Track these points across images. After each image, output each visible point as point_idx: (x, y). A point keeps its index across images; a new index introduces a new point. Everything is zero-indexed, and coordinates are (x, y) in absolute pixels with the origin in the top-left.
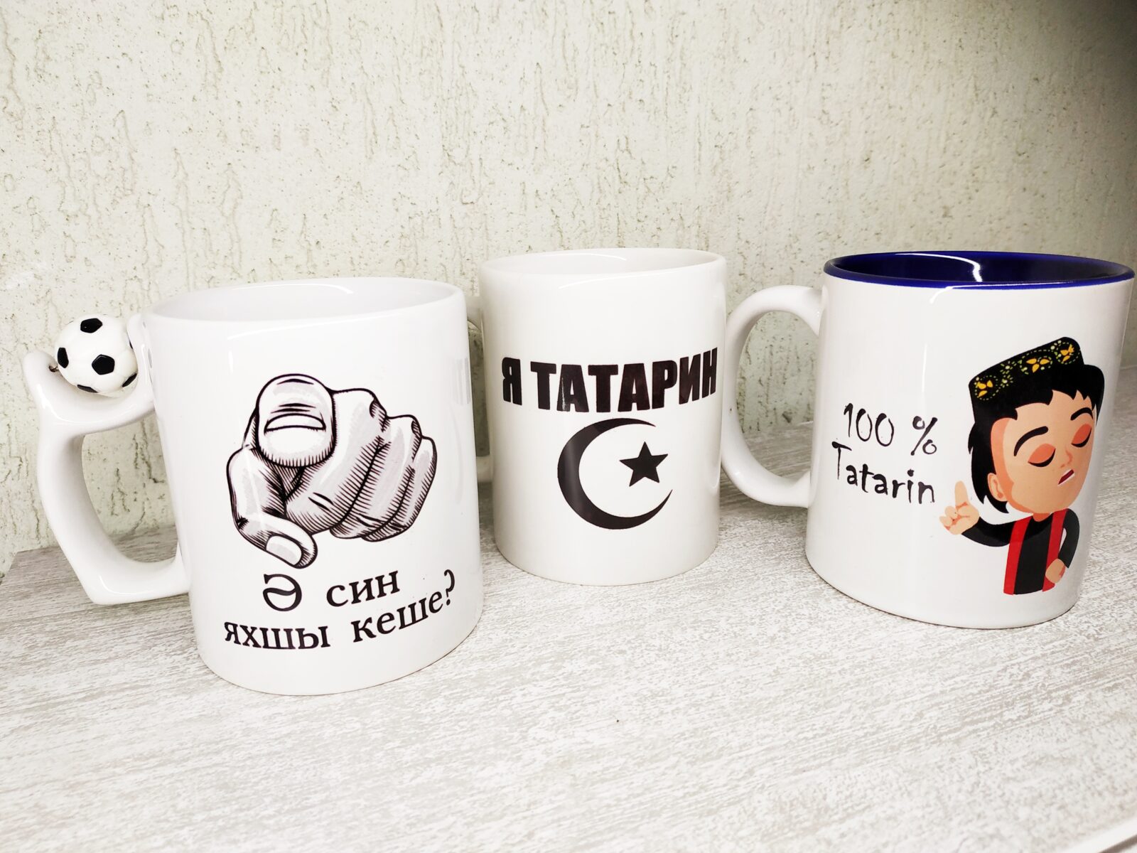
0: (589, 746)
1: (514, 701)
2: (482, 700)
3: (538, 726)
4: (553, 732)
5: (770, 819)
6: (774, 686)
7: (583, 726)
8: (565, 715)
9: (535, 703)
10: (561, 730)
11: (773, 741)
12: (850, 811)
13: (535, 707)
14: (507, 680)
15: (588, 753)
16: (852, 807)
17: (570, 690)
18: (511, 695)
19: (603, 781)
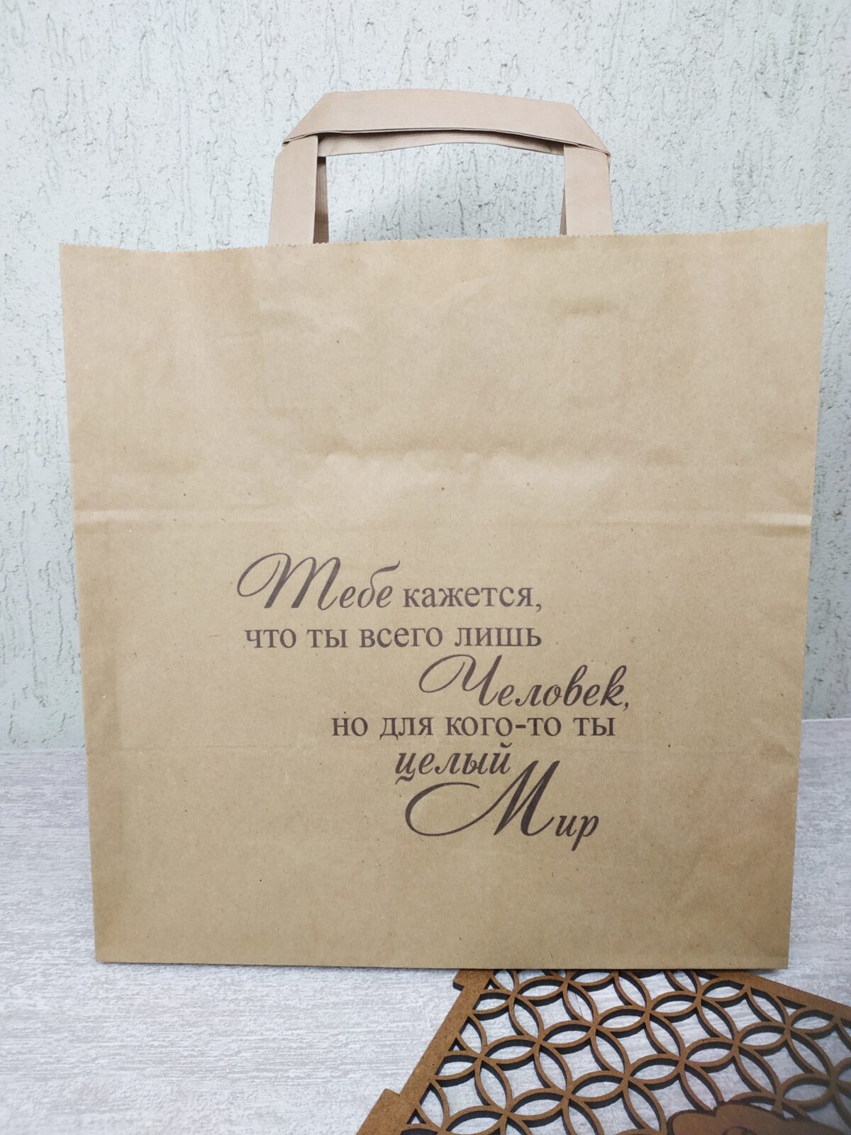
0: (32, 1008)
1: (27, 961)
2: (12, 954)
3: (22, 985)
4: (25, 992)
5: (69, 1096)
6: (180, 998)
7: (44, 993)
8: (44, 981)
9: (36, 967)
10: (30, 992)
11: (132, 1041)
12: (115, 1108)
13: (34, 969)
14: (39, 943)
15: (27, 1014)
16: (119, 1105)
17: (65, 962)
18: (30, 955)
19: (16, 1037)
